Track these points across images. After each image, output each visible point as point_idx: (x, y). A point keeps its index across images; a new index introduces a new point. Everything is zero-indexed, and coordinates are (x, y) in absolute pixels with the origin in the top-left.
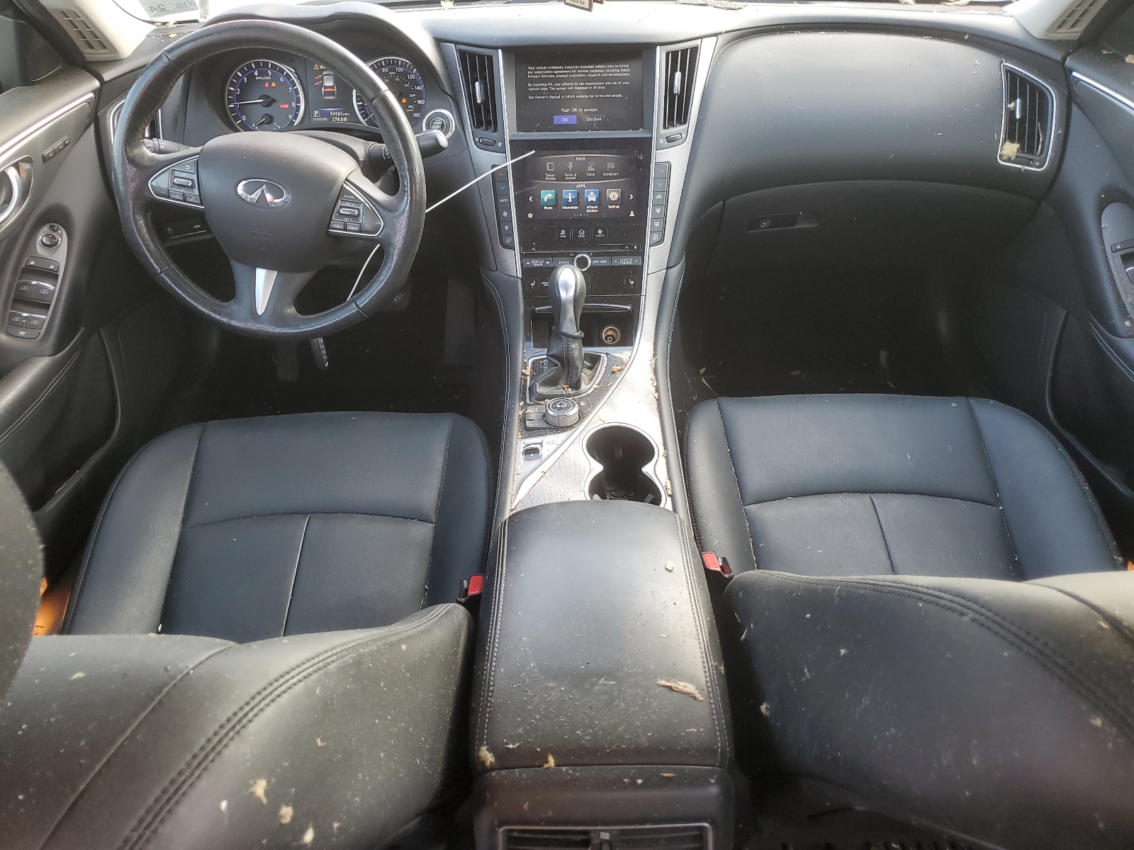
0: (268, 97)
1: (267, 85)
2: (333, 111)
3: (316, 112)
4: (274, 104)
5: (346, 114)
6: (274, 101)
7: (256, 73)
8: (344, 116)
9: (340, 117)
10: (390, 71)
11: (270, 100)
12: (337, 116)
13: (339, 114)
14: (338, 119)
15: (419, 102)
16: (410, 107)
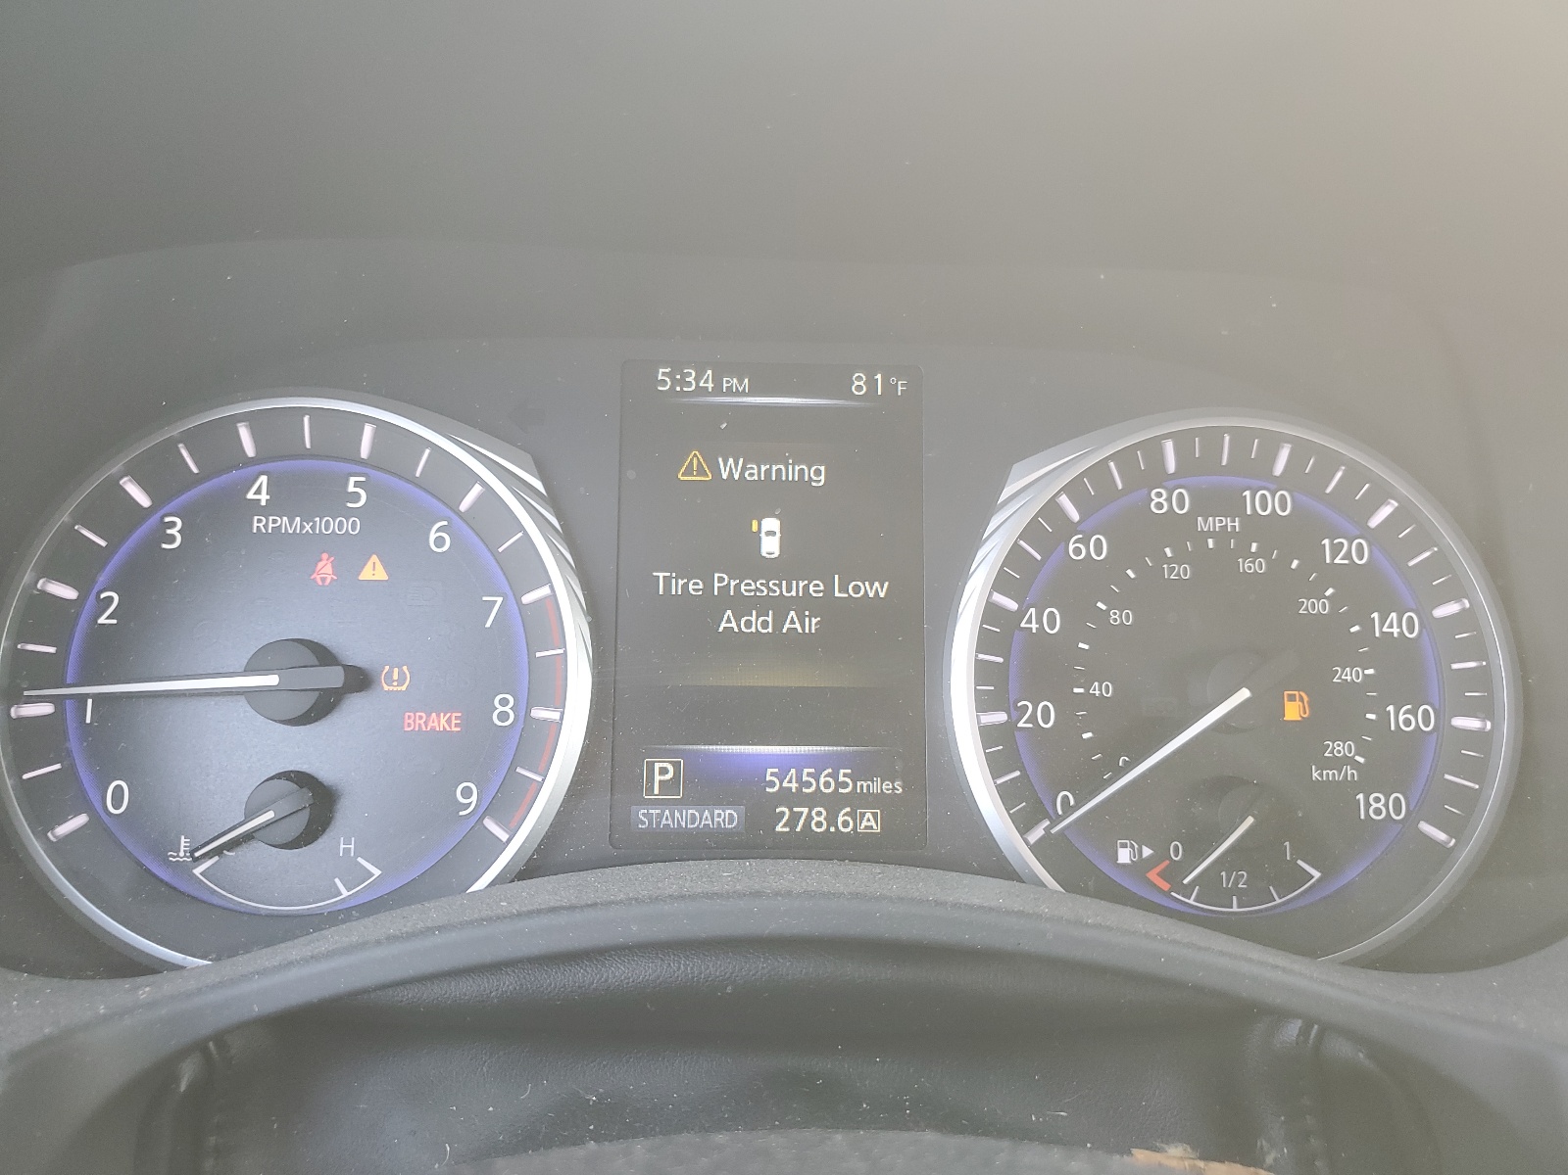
0: (323, 655)
1: (325, 569)
2: (784, 765)
3: (663, 770)
4: (356, 707)
5: (877, 786)
6: (360, 680)
7: (260, 491)
8: (858, 801)
9: (833, 803)
10: (1205, 504)
11: (333, 677)
12: (812, 801)
13: (825, 783)
14: (819, 815)
15: (1401, 718)
16: (1339, 748)
